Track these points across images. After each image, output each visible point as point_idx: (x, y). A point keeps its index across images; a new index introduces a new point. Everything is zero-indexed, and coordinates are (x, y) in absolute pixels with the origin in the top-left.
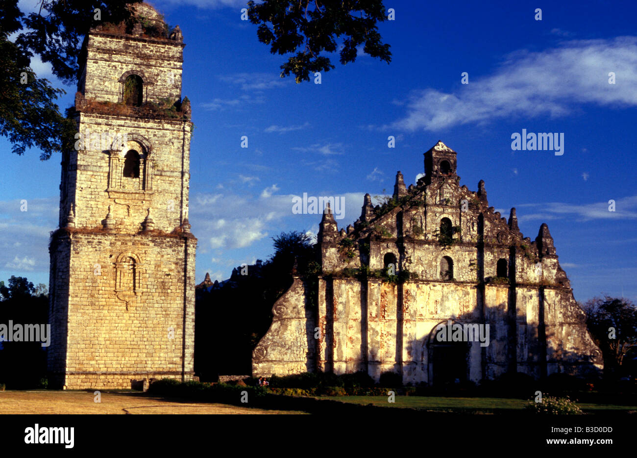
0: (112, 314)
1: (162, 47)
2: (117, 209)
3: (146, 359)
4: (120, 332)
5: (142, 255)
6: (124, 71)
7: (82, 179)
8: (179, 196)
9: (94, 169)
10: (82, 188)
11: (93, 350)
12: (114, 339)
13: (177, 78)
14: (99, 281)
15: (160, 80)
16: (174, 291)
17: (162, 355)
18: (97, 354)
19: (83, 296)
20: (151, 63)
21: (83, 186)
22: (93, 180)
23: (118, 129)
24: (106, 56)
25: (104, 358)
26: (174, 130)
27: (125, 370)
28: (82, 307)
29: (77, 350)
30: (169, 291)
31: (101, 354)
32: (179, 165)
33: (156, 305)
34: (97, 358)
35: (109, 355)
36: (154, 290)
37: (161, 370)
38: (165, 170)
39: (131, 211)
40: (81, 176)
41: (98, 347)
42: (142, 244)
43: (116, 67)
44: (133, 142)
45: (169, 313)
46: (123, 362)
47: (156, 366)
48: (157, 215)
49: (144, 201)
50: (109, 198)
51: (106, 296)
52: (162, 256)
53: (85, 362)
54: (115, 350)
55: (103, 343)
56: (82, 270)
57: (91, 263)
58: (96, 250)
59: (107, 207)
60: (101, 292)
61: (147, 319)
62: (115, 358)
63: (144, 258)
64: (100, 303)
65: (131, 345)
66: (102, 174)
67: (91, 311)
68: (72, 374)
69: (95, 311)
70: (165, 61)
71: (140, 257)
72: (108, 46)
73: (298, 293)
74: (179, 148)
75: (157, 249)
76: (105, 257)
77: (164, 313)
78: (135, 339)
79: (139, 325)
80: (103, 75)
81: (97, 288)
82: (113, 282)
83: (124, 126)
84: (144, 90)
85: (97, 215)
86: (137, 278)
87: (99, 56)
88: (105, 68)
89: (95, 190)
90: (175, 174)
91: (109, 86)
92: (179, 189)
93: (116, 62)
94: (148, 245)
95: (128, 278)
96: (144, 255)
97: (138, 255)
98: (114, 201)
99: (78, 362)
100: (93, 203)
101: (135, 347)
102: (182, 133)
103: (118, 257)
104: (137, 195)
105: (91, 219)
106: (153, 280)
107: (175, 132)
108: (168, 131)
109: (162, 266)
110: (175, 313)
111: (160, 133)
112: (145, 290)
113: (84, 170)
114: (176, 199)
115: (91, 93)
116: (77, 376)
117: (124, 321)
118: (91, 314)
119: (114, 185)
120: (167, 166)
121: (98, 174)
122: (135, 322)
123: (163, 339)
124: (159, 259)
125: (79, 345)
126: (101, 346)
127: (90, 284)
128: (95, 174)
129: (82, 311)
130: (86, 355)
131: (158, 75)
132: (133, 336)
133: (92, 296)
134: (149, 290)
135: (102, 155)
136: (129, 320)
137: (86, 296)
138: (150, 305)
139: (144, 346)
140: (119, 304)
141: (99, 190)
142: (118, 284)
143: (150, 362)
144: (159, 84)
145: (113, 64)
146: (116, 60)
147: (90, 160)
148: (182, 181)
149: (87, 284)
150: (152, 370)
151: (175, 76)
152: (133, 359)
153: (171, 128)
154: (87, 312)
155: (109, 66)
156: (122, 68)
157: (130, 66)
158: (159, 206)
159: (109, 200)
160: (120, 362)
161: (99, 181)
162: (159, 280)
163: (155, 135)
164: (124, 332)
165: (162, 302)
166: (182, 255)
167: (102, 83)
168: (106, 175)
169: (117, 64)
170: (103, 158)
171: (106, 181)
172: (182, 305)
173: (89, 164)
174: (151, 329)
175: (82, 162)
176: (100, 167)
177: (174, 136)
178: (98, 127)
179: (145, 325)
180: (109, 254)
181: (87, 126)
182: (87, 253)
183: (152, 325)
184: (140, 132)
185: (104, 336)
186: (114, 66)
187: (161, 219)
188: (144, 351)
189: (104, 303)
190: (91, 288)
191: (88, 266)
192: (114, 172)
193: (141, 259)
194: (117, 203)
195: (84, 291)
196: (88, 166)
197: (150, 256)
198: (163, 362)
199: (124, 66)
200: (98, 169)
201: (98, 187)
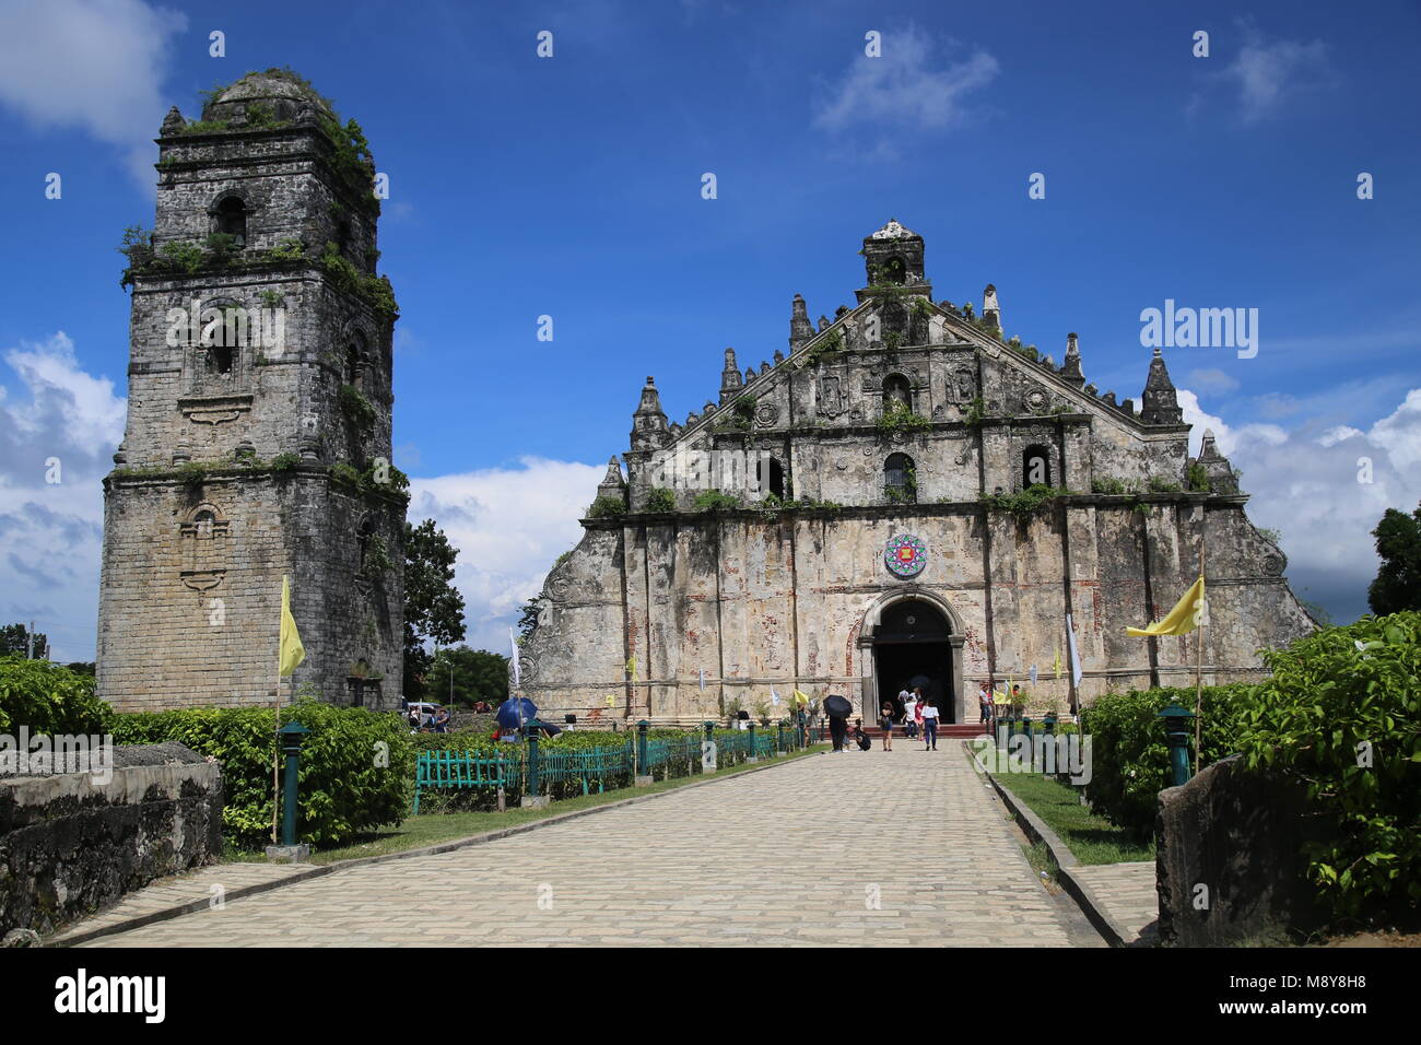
0: (175, 613)
2: (194, 431)
3: (229, 688)
4: (188, 642)
5: (227, 506)
6: (216, 192)
7: (141, 387)
8: (296, 394)
9: (159, 367)
10: (141, 402)
11: (142, 677)
13: (302, 189)
14: (156, 556)
15: (274, 197)
16: (278, 564)
17: (256, 679)
20: (259, 172)
21: (142, 399)
22: (158, 386)
23: (196, 293)
24: (187, 175)
26: (288, 281)
28: (128, 603)
30: (270, 565)
31: (157, 682)
32: (296, 340)
33: (247, 592)
34: (150, 690)
35: (170, 683)
36: (244, 566)
39: (218, 431)
40: (138, 381)
41: (152, 670)
42: (225, 487)
43: (202, 190)
45: (269, 603)
46: (192, 695)
47: (246, 699)
48: (259, 432)
49: (237, 412)
50: (182, 412)
51: (166, 582)
52: (260, 504)
53: (132, 697)
54: (179, 675)
55: (161, 663)
56: (130, 540)
57: (143, 527)
58: (152, 504)
59: (179, 430)
62: (180, 689)
63: (230, 511)
64: (158, 595)
65: (206, 664)
66: (171, 374)
67: (143, 609)
69: (149, 609)
70: (283, 164)
71: (222, 509)
72: (190, 157)
73: (595, 553)
74: (295, 310)
75: (251, 492)
76: (165, 515)
77: (261, 604)
78: (213, 654)
79: (219, 629)
80: (183, 207)
81: (153, 570)
82: (178, 557)
83: (205, 287)
84: (248, 220)
85: (163, 445)
86: (217, 546)
87: (177, 177)
88: (185, 195)
89: (162, 402)
90: (289, 357)
91: (193, 224)
92: (296, 382)
93: (202, 181)
94: (235, 487)
95: (205, 548)
96: (230, 505)
97: (219, 506)
98: (190, 418)
99: (120, 697)
100: (156, 425)
101: (214, 667)
102: (300, 284)
103: (187, 513)
104: (226, 403)
105: (154, 453)
106: (243, 547)
107: (290, 284)
108: (278, 284)
109: (259, 522)
111: (264, 289)
112: (229, 567)
113: (143, 371)
114: (291, 400)
115: (164, 241)
117: (195, 624)
118: (143, 615)
119: (188, 390)
121: (165, 374)
122: (213, 623)
124: (254, 509)
126: (158, 669)
127: (142, 563)
128: (159, 375)
129: (127, 610)
130: (133, 686)
131: (271, 189)
132: (209, 649)
133: (145, 583)
134: (236, 566)
136: (203, 620)
137: (135, 583)
138: (239, 592)
140: (187, 594)
141: (166, 402)
143: (236, 694)
144: (272, 205)
145: (198, 185)
146: (204, 177)
147: (152, 353)
149: (137, 564)
151: (299, 186)
152: (208, 689)
153: (283, 278)
154: (136, 610)
155: (191, 190)
156: (212, 190)
157: (225, 184)
158: (262, 417)
159: (181, 416)
160: (188, 695)
161: (166, 386)
162: (255, 547)
163: (255, 295)
164: (194, 643)
165: (257, 585)
166: (290, 499)
167: (181, 221)
168: (177, 374)
169: (205, 184)
171: (178, 384)
173: (151, 359)
174: (239, 635)
175: (140, 358)
176: (167, 363)
178: (164, 295)
179: (229, 628)
180: (172, 508)
182: (138, 511)
183: (241, 628)
184: (231, 292)
185: (162, 650)
186: (199, 189)
188: (227, 674)
189: (163, 595)
190: (142, 570)
191: (140, 533)
192: (187, 369)
193: (224, 513)
194: (193, 421)
195: (132, 577)
196: (148, 364)
197: (239, 505)
198: (258, 692)
199: (215, 185)
200: (162, 367)
201: (165, 397)
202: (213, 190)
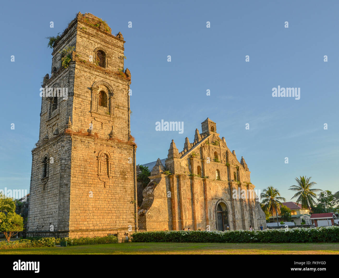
0: (96, 190)
1: (114, 40)
2: (95, 124)
3: (116, 220)
4: (101, 202)
6: (96, 47)
7: (76, 102)
8: (127, 121)
9: (83, 97)
10: (76, 108)
11: (85, 214)
12: (98, 206)
14: (88, 168)
15: (114, 56)
16: (129, 177)
17: (124, 217)
18: (88, 217)
19: (79, 177)
20: (109, 46)
21: (76, 107)
22: (82, 104)
23: (96, 77)
24: (87, 36)
25: (92, 220)
26: (124, 84)
27: (104, 227)
28: (79, 184)
29: (75, 214)
30: (126, 177)
31: (90, 217)
32: (127, 104)
33: (120, 185)
34: (88, 220)
35: (95, 217)
36: (118, 176)
37: (124, 227)
38: (120, 105)
39: (103, 126)
40: (75, 100)
41: (88, 212)
42: (111, 146)
43: (92, 44)
44: (103, 86)
45: (127, 190)
46: (103, 222)
47: (121, 224)
48: (117, 130)
49: (110, 121)
50: (91, 116)
51: (92, 178)
52: (122, 155)
53: (81, 223)
55: (91, 209)
56: (78, 159)
57: (84, 155)
58: (86, 147)
59: (90, 122)
60: (89, 175)
61: (115, 193)
62: (99, 220)
63: (113, 155)
64: (89, 183)
65: (107, 210)
66: (87, 101)
67: (84, 188)
68: (73, 231)
69: (86, 188)
70: (116, 48)
71: (110, 154)
72: (88, 31)
73: (163, 184)
74: (126, 94)
75: (119, 150)
76: (91, 152)
77: (124, 190)
78: (110, 207)
79: (111, 197)
80: (85, 46)
81: (87, 172)
82: (96, 169)
83: (98, 76)
84: (106, 60)
85: (84, 126)
86: (109, 167)
87: (82, 35)
88: (86, 42)
89: (84, 110)
90: (125, 108)
91: (89, 53)
92: (127, 117)
93: (92, 40)
94: (115, 147)
95: (104, 167)
96: (112, 153)
98: (94, 119)
99: (76, 223)
100: (82, 118)
101: (110, 212)
102: (127, 87)
103: (99, 153)
104: (106, 117)
105: (81, 128)
106: (117, 169)
107: (124, 85)
108: (121, 84)
109: (122, 161)
110: (130, 190)
111: (116, 84)
112: (114, 175)
113: (77, 97)
114: (125, 123)
116: (76, 233)
117: (103, 195)
118: (84, 190)
119: (94, 109)
120: (121, 103)
121: (85, 101)
122: (109, 195)
123: (124, 207)
124: (120, 156)
125: (77, 211)
126: (90, 212)
127: (83, 169)
128: (83, 100)
129: (78, 187)
130: (81, 218)
131: (113, 54)
132: (108, 205)
133: (85, 177)
134: (116, 175)
135: (87, 90)
136: (106, 194)
137: (81, 177)
138: (117, 185)
139: (114, 211)
140: (100, 183)
141: (86, 111)
142: (99, 170)
143: (118, 222)
144: (113, 58)
145: (91, 41)
147: (81, 91)
148: (128, 113)
149: (81, 169)
150: (119, 227)
152: (108, 220)
153: (122, 83)
154: (82, 188)
155: (88, 42)
157: (99, 45)
158: (118, 126)
159: (91, 117)
161: (86, 105)
162: (121, 169)
163: (114, 85)
164: (103, 202)
165: (123, 183)
166: (132, 155)
167: (85, 50)
168: (90, 102)
169: (92, 42)
170: (87, 92)
171: (90, 106)
172: (133, 185)
173: (80, 94)
174: (118, 200)
175: (76, 92)
176: (86, 97)
177: (124, 87)
178: (85, 73)
179: (115, 197)
180: (94, 151)
181: (79, 71)
182: (81, 149)
183: (118, 198)
184: (107, 81)
185: (92, 204)
186: (91, 42)
187: (119, 133)
188: (115, 214)
189: (91, 182)
190: (84, 172)
191: (82, 158)
192: (94, 101)
193: (111, 156)
194: (96, 120)
195: (79, 174)
196: (80, 95)
197: (116, 154)
198: (125, 222)
199: (96, 44)
200: (85, 98)
201: (85, 109)
202: (95, 45)
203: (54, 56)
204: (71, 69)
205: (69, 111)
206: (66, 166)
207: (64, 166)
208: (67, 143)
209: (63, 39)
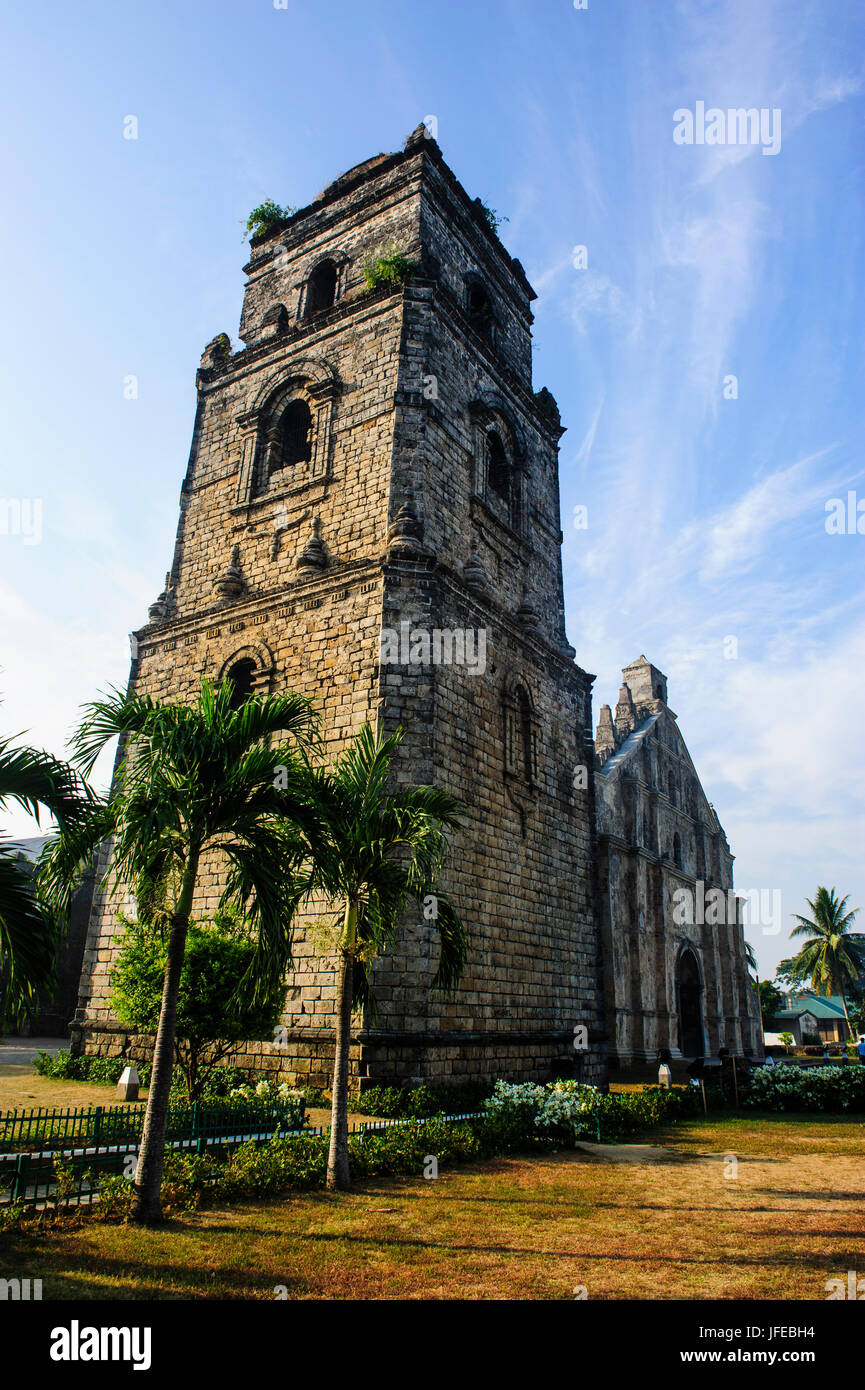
0: (500, 841)
1: (509, 274)
2: (482, 553)
3: (553, 991)
4: (513, 899)
5: (535, 690)
6: (469, 267)
9: (450, 429)
10: (428, 461)
12: (505, 921)
14: (477, 731)
17: (573, 980)
20: (499, 288)
22: (446, 455)
23: (480, 369)
25: (490, 986)
27: (525, 1025)
31: (485, 969)
32: (554, 514)
33: (559, 835)
34: (479, 984)
35: (499, 973)
36: (554, 792)
39: (502, 573)
41: (480, 944)
42: (534, 662)
43: (458, 249)
45: (575, 860)
46: (521, 1000)
48: (534, 604)
49: (518, 561)
50: (472, 517)
51: (489, 782)
52: (560, 707)
54: (508, 960)
55: (488, 931)
59: (469, 540)
60: (481, 766)
61: (548, 868)
62: (509, 988)
63: (537, 701)
64: (482, 801)
65: (530, 943)
66: (460, 452)
67: (467, 821)
69: (474, 824)
70: (514, 304)
71: (533, 695)
75: (553, 685)
77: (570, 859)
78: (536, 928)
79: (540, 885)
80: (442, 246)
81: (475, 752)
82: (499, 744)
83: (487, 371)
87: (434, 203)
88: (444, 233)
89: (450, 483)
90: (551, 531)
91: (450, 277)
92: (556, 567)
93: (457, 238)
94: (542, 669)
95: (516, 744)
96: (537, 692)
97: (530, 687)
98: (480, 532)
100: (445, 511)
101: (536, 951)
103: (505, 678)
104: (509, 540)
105: (445, 553)
106: (551, 763)
107: (546, 444)
108: (538, 433)
109: (561, 734)
111: (529, 427)
112: (543, 786)
113: (434, 419)
116: (443, 1051)
117: (518, 869)
118: (468, 832)
119: (480, 491)
120: (540, 506)
121: (455, 446)
122: (534, 873)
123: (571, 935)
124: (556, 711)
126: (486, 943)
127: (464, 735)
128: (450, 443)
129: (453, 815)
131: (507, 319)
132: (532, 917)
133: (468, 771)
134: (548, 788)
136: (526, 865)
137: (458, 768)
138: (552, 831)
139: (548, 952)
140: (511, 813)
141: (457, 487)
142: (508, 753)
143: (557, 1000)
144: (508, 336)
147: (443, 403)
149: (458, 732)
150: (562, 1027)
152: (535, 989)
153: (541, 430)
154: (461, 820)
155: (449, 237)
156: (466, 260)
157: (475, 267)
158: (536, 587)
159: (471, 521)
160: (518, 998)
161: (455, 464)
162: (560, 768)
164: (519, 902)
165: (565, 827)
166: (583, 717)
167: (441, 259)
168: (466, 458)
169: (459, 243)
171: (467, 473)
174: (555, 901)
176: (458, 432)
177: (546, 451)
178: (453, 339)
179: (547, 887)
180: (491, 661)
183: (555, 890)
184: (508, 403)
185: (488, 907)
186: (455, 243)
187: (541, 617)
188: (550, 966)
189: (487, 803)
190: (465, 747)
191: (460, 680)
193: (534, 701)
194: (483, 539)
195: (453, 753)
197: (545, 697)
199: (468, 258)
200: (454, 434)
201: (455, 478)
203: (254, 275)
204: (413, 303)
205: (404, 466)
206: (409, 703)
207: (396, 701)
208: (412, 600)
209: (324, 214)
